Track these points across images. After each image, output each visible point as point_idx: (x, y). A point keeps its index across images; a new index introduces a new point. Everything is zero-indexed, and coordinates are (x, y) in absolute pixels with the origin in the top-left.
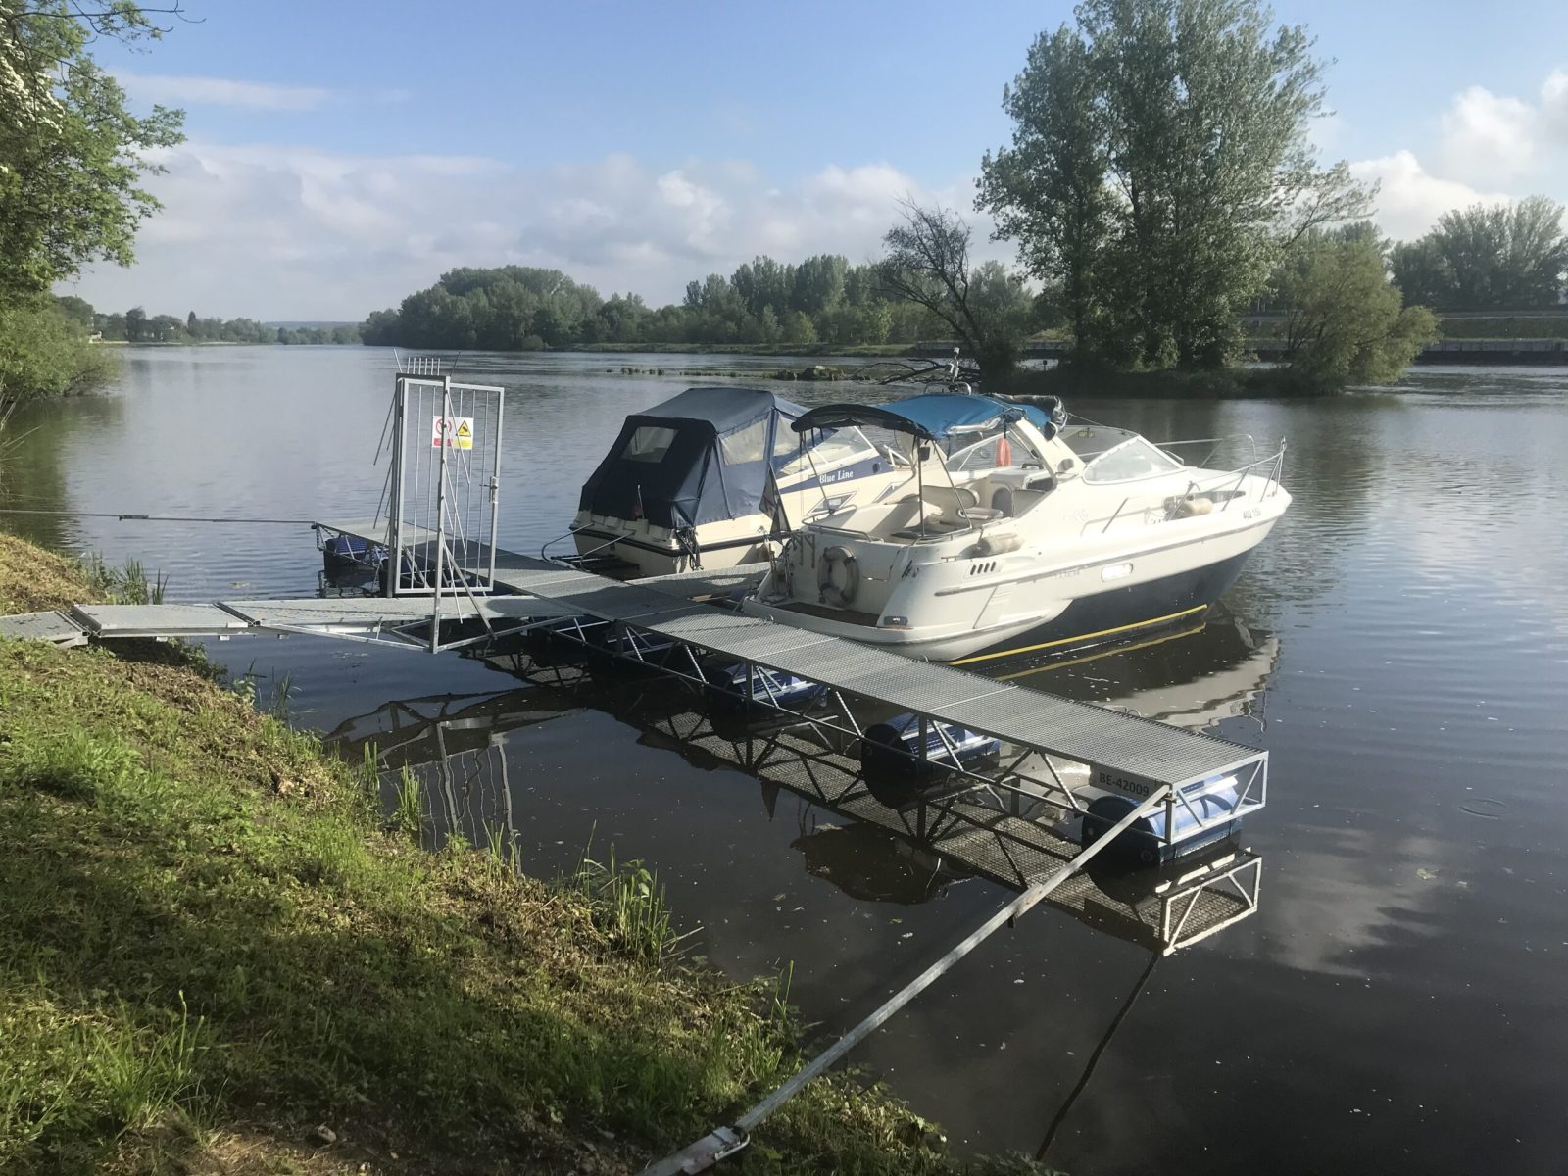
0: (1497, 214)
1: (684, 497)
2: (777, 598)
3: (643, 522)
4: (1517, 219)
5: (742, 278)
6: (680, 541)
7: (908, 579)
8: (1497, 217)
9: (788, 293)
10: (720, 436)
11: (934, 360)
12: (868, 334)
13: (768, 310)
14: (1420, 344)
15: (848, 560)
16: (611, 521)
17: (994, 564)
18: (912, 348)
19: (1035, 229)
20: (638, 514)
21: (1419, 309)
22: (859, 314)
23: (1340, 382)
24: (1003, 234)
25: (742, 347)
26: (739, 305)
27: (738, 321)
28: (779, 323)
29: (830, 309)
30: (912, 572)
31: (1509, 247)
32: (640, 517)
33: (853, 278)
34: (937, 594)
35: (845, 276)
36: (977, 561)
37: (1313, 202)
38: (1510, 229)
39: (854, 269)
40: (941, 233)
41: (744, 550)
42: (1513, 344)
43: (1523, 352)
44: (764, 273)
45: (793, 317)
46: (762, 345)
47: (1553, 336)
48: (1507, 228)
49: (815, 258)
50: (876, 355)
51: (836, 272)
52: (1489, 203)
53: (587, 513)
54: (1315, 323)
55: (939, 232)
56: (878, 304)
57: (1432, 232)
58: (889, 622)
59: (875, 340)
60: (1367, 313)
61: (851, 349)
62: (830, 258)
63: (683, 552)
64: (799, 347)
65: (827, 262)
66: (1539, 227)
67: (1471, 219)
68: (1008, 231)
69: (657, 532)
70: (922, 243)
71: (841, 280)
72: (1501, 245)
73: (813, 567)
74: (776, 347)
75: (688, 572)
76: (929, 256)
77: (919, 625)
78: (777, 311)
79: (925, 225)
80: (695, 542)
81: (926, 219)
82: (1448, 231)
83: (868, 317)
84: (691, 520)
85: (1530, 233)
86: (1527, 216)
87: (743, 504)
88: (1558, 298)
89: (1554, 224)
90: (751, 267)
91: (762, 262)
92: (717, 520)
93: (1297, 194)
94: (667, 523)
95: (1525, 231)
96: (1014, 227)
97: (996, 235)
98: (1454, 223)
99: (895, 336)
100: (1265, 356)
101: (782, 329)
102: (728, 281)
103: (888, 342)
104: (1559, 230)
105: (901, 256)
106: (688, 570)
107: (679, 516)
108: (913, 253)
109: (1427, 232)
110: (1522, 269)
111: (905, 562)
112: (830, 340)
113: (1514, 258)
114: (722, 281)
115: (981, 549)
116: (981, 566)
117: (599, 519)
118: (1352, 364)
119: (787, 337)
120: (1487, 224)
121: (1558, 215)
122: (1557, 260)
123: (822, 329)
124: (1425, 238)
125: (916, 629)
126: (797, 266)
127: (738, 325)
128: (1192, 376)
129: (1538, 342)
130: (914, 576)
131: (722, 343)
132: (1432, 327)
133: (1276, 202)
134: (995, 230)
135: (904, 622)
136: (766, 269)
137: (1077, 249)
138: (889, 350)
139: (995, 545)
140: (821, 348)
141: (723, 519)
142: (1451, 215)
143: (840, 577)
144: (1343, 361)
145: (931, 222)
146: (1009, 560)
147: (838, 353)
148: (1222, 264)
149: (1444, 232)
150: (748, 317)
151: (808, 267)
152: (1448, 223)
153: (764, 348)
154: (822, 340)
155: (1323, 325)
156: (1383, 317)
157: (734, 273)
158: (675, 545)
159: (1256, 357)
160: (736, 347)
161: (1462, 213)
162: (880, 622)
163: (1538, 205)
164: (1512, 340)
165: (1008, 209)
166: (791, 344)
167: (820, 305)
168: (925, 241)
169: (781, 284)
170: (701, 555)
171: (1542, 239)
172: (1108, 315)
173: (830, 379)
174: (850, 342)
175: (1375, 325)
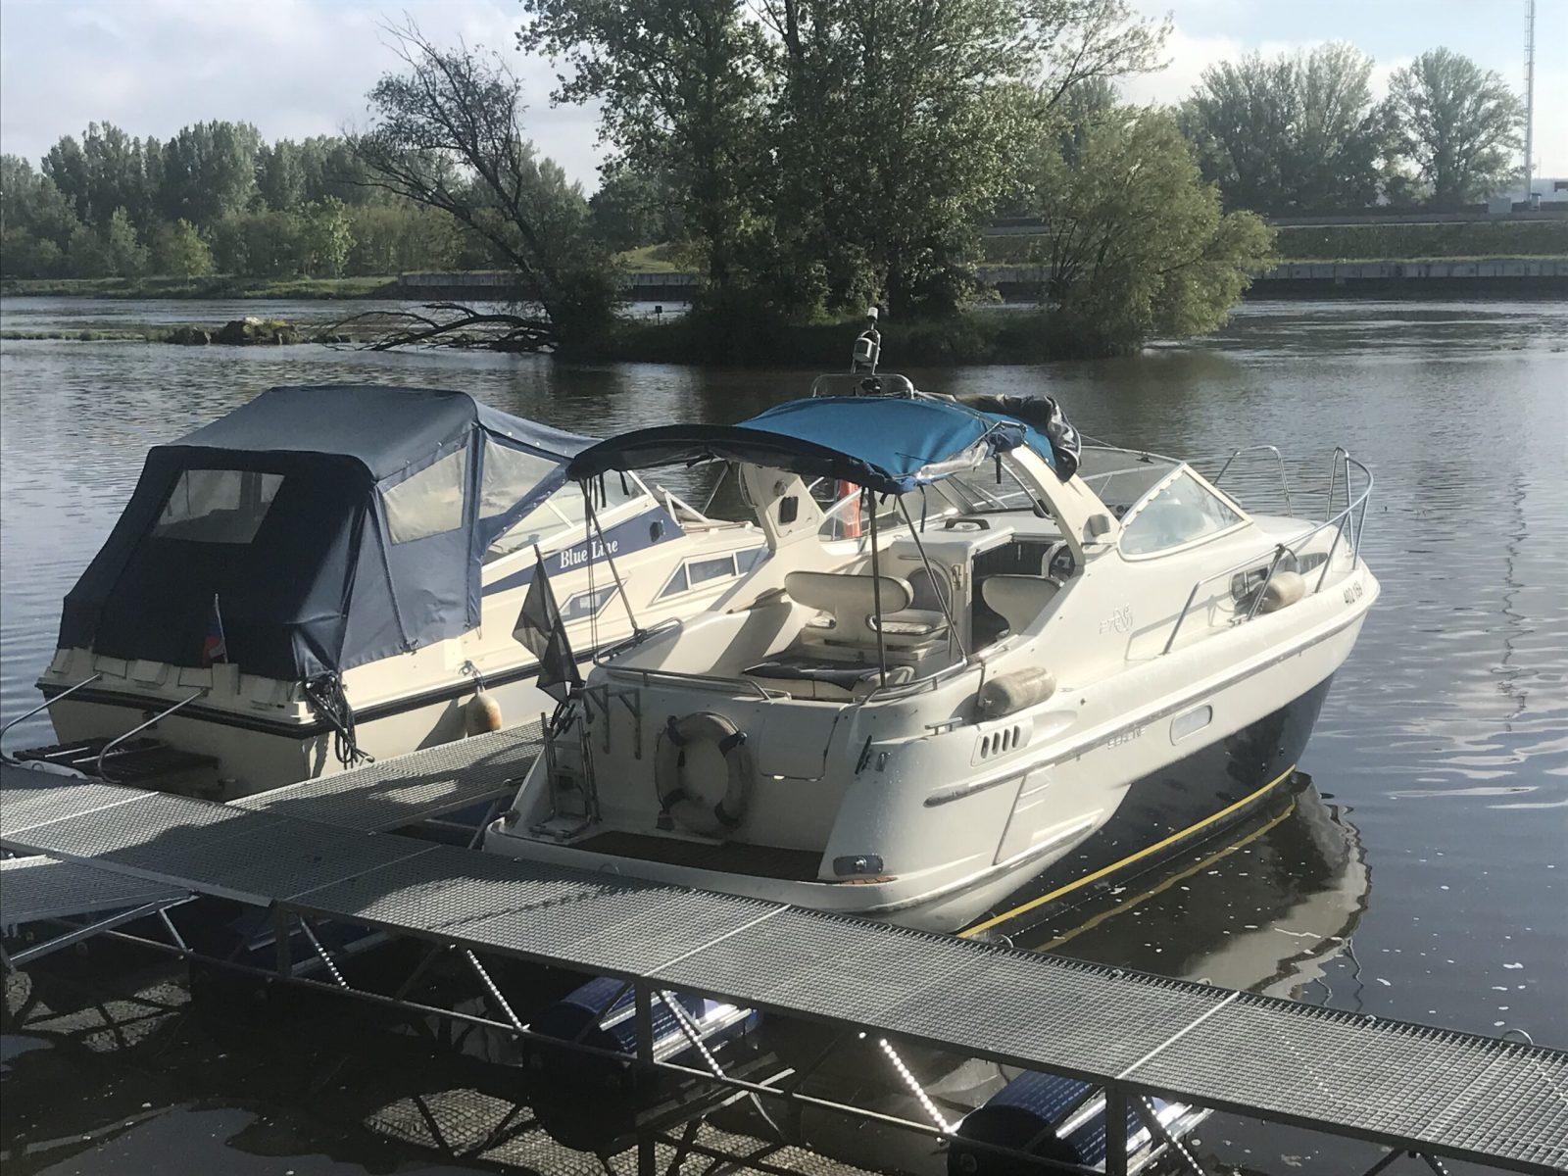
0: (1282, 69)
1: (315, 614)
2: (571, 827)
3: (226, 671)
4: (1309, 78)
5: (63, 160)
6: (313, 705)
7: (869, 773)
8: (1282, 73)
9: (155, 187)
10: (380, 485)
11: (467, 305)
12: (313, 258)
13: (119, 217)
14: (1251, 272)
15: (730, 744)
16: (146, 671)
17: (1016, 730)
18: (394, 284)
19: (628, 87)
20: (213, 654)
21: (1246, 215)
22: (293, 224)
23: (1136, 335)
24: (573, 91)
25: (72, 284)
26: (60, 207)
27: (62, 236)
28: (140, 240)
29: (233, 216)
30: (874, 760)
31: (1302, 119)
32: (219, 660)
33: (271, 162)
34: (930, 803)
35: (258, 159)
36: (989, 728)
37: (1077, 46)
38: (1302, 93)
39: (272, 147)
40: (470, 87)
41: (432, 715)
42: (1334, 266)
43: (1348, 280)
44: (105, 153)
45: (168, 231)
46: (110, 280)
47: (1390, 256)
48: (1296, 91)
49: (199, 127)
50: (326, 297)
51: (239, 152)
52: (1271, 54)
53: (83, 656)
54: (1094, 239)
55: (466, 85)
56: (326, 208)
57: (1193, 95)
58: (847, 867)
59: (322, 269)
60: (1173, 222)
61: (285, 286)
62: (225, 126)
63: (319, 730)
64: (184, 282)
65: (221, 134)
66: (1342, 89)
67: (1247, 78)
68: (582, 89)
69: (259, 692)
70: (435, 103)
71: (249, 165)
72: (1289, 118)
73: (638, 756)
74: (140, 284)
75: (333, 771)
76: (451, 127)
77: (902, 872)
78: (136, 220)
79: (440, 74)
80: (344, 706)
81: (441, 64)
82: (1215, 93)
83: (310, 230)
84: (332, 662)
85: (1329, 98)
86: (1324, 72)
87: (429, 620)
88: (1375, 196)
89: (1361, 85)
90: (80, 143)
91: (101, 134)
92: (382, 656)
93: (1057, 32)
94: (285, 670)
95: (1323, 95)
96: (592, 80)
97: (562, 93)
98: (1224, 82)
99: (357, 265)
100: (1010, 291)
101: (145, 251)
102: (37, 168)
103: (348, 272)
104: (1367, 95)
105: (399, 126)
106: (333, 768)
107: (309, 654)
108: (422, 121)
109: (1186, 95)
110: (1322, 152)
111: (854, 738)
112: (238, 270)
113: (1311, 136)
114: (26, 167)
115: (987, 704)
116: (996, 737)
117: (117, 666)
118: (1155, 304)
119: (157, 264)
120: (1270, 84)
121: (1366, 73)
122: (1369, 139)
123: (221, 251)
124: (1183, 104)
125: (902, 878)
126: (164, 141)
127: (62, 246)
128: (912, 329)
129: (1369, 264)
130: (880, 768)
131: (33, 277)
132: (1265, 244)
133: (1025, 44)
134: (558, 86)
135: (875, 868)
136: (107, 147)
137: (706, 119)
138: (352, 287)
139: (1014, 689)
140: (225, 285)
141: (394, 653)
142: (1220, 71)
143: (709, 776)
144: (1142, 298)
145: (453, 68)
146: (1041, 720)
147: (258, 293)
148: (953, 142)
149: (1210, 96)
150: (80, 230)
151: (185, 145)
152: (1215, 82)
153: (115, 285)
154: (221, 270)
155: (1106, 242)
156: (1197, 229)
157: (46, 152)
158: (305, 715)
159: (998, 296)
160: (59, 284)
161: (1234, 68)
162: (826, 869)
163: (1338, 56)
164: (1332, 261)
165: (584, 47)
166: (164, 278)
167: (214, 210)
168: (440, 100)
169: (138, 172)
170: (358, 729)
171: (1346, 109)
172: (766, 230)
173: (275, 342)
174: (277, 274)
175: (1184, 244)
